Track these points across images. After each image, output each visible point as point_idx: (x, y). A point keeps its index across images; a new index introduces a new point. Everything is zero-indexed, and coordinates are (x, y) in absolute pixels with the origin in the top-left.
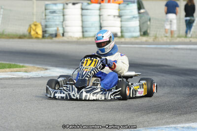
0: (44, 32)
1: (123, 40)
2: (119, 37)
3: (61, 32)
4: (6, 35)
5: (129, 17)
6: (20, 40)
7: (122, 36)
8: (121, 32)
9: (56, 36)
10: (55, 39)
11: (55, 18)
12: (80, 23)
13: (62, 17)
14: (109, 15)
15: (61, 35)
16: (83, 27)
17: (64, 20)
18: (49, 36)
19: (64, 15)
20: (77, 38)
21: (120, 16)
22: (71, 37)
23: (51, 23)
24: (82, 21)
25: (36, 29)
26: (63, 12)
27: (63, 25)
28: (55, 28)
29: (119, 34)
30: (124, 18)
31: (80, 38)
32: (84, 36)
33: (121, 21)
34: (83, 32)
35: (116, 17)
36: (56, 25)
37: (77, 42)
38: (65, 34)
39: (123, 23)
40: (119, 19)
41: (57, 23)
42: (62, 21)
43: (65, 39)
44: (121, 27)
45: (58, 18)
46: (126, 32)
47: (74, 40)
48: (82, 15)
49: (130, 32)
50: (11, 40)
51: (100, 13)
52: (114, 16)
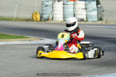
0: (41, 17)
1: (87, 23)
2: (85, 21)
3: (51, 17)
4: (19, 19)
5: (91, 9)
6: (27, 22)
7: (87, 21)
8: (87, 18)
9: (48, 20)
10: (47, 22)
11: (48, 9)
12: (62, 13)
13: (52, 9)
14: (79, 8)
15: (51, 19)
16: (64, 15)
17: (53, 11)
18: (44, 20)
19: (53, 8)
20: (60, 21)
21: (86, 9)
22: (57, 21)
23: (45, 12)
24: (64, 11)
25: (36, 16)
26: (52, 6)
27: (52, 14)
28: (48, 15)
29: (85, 19)
30: (88, 9)
31: (62, 21)
32: (64, 20)
33: (86, 12)
34: (64, 18)
35: (84, 9)
36: (48, 13)
37: (60, 24)
38: (53, 19)
39: (87, 13)
40: (85, 11)
41: (49, 12)
42: (52, 11)
43: (53, 22)
44: (86, 15)
45: (49, 9)
46: (89, 18)
47: (59, 22)
48: (63, 8)
49: (91, 18)
50: (22, 22)
51: (74, 6)
52: (82, 9)
